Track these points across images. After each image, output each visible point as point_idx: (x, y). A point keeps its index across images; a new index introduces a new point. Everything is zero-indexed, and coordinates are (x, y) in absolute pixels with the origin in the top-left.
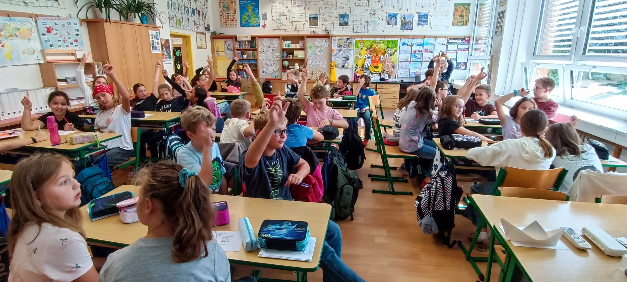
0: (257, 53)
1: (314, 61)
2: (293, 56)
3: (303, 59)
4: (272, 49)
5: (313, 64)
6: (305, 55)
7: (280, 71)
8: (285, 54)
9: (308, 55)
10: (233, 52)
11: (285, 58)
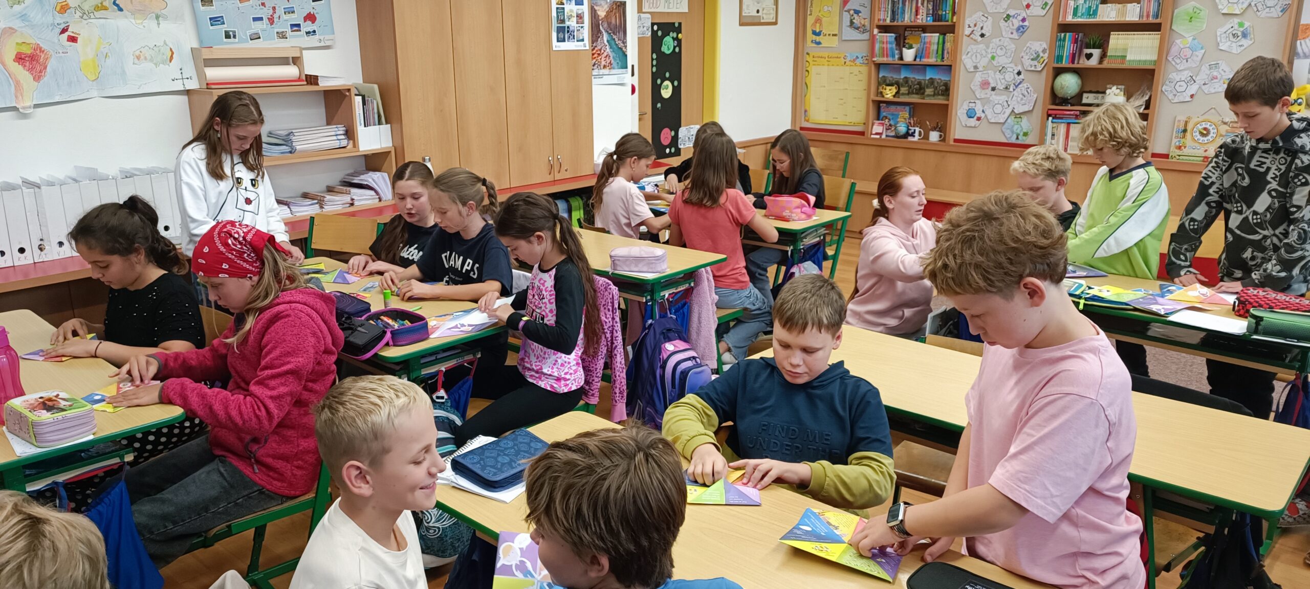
0: (955, 42)
1: (1200, 79)
2: (1103, 56)
3: (1151, 67)
4: (1016, 25)
5: (1193, 89)
6: (1163, 50)
7: (1039, 113)
8: (1068, 47)
9: (1174, 50)
10: (866, 36)
11: (1065, 63)
